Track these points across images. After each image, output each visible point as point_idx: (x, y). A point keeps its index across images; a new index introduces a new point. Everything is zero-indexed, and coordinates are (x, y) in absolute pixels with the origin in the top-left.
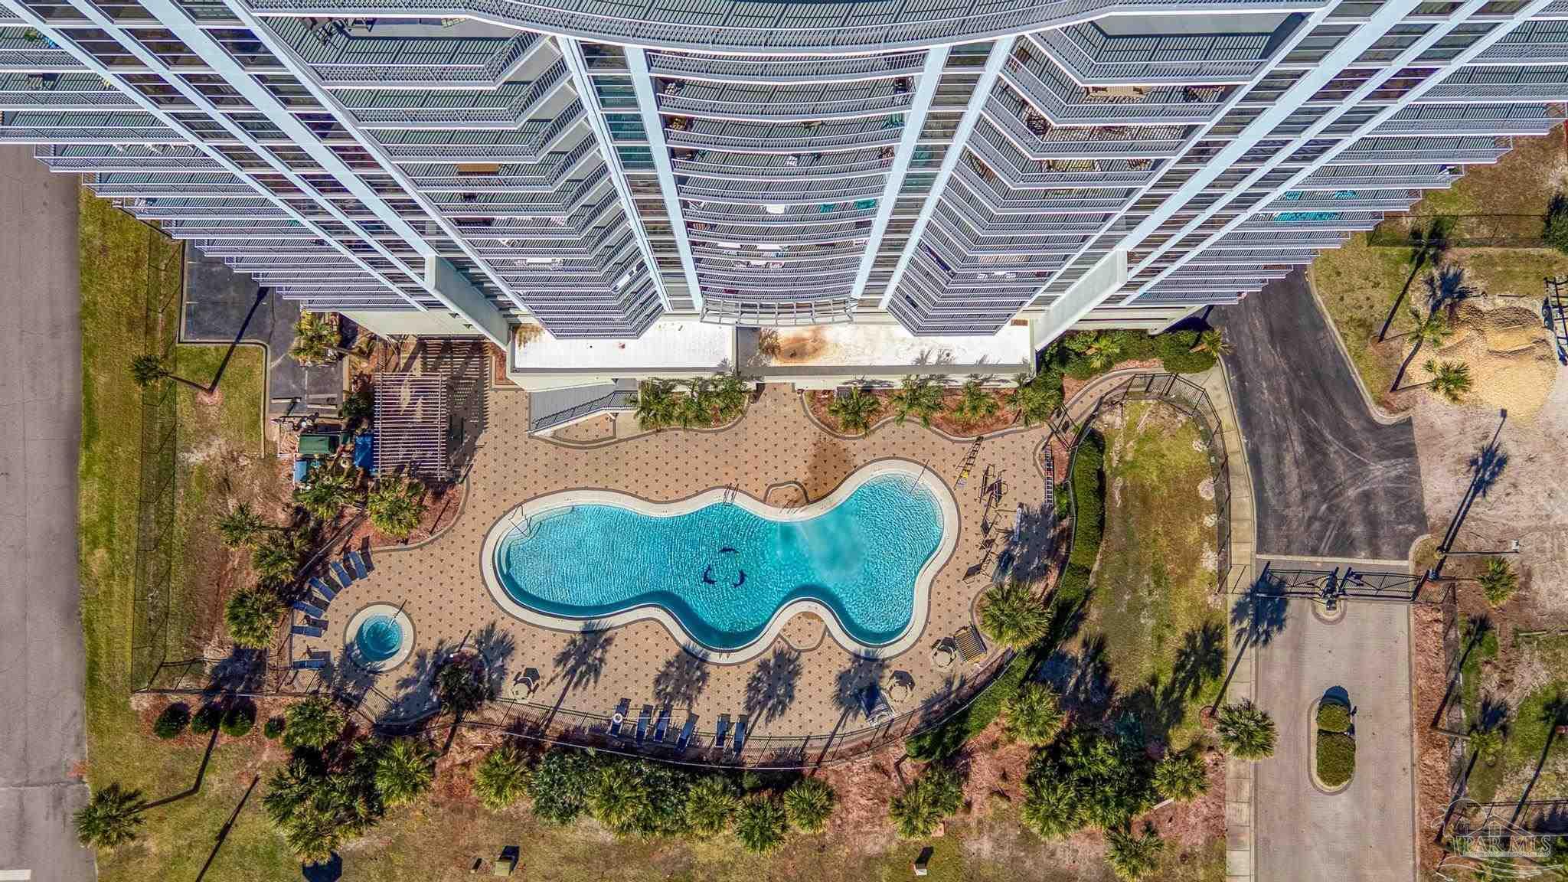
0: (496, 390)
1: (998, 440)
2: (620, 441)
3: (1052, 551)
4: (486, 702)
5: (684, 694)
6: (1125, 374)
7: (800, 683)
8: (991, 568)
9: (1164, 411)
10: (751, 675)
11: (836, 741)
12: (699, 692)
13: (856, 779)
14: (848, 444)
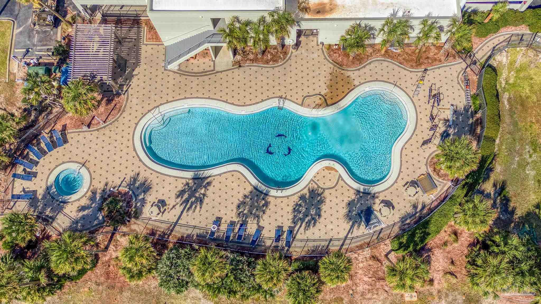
0: (146, 45)
1: (436, 71)
2: (217, 72)
3: (472, 131)
4: (133, 219)
5: (255, 214)
6: (506, 34)
7: (324, 208)
8: (437, 141)
9: (531, 53)
10: (295, 203)
11: (348, 242)
12: (264, 213)
13: (361, 265)
14: (349, 73)
